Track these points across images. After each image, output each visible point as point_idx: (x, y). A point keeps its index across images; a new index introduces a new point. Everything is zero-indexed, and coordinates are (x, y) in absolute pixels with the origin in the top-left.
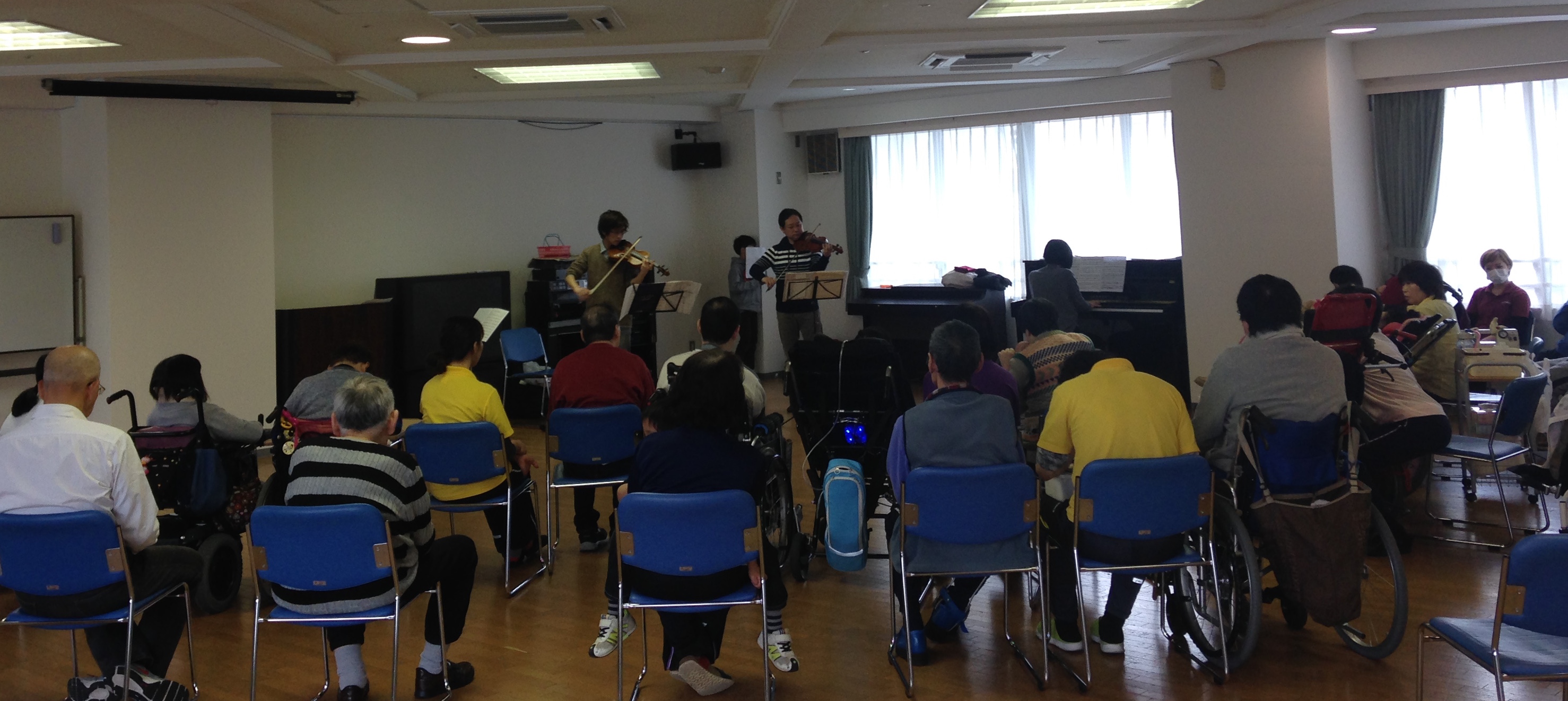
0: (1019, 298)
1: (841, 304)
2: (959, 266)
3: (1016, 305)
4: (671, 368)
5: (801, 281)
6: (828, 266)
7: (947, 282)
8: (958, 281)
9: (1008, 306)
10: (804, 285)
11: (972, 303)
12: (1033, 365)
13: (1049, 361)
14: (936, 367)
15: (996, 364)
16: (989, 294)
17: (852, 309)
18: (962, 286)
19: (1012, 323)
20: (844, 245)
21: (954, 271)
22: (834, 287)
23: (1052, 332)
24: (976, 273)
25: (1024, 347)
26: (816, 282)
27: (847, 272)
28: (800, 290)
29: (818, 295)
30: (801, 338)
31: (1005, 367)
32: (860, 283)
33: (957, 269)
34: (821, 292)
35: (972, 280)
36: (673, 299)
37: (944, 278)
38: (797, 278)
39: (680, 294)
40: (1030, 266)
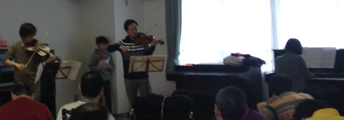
0: (270, 72)
1: (163, 74)
2: (234, 52)
3: (268, 76)
4: (65, 112)
5: (139, 61)
6: (155, 52)
7: (226, 62)
8: (232, 62)
9: (263, 76)
10: (141, 63)
11: (241, 75)
12: (277, 112)
13: (287, 110)
14: (219, 113)
15: (256, 111)
16: (251, 69)
17: (169, 77)
18: (234, 64)
19: (266, 87)
20: (165, 40)
21: (231, 56)
22: (158, 65)
23: (289, 92)
24: (244, 57)
25: (272, 102)
26: (148, 62)
27: (166, 56)
28: (138, 66)
29: (149, 70)
30: (139, 95)
31: (261, 113)
32: (174, 63)
33: (232, 54)
34: (151, 68)
35: (241, 61)
36: (65, 71)
37: (225, 60)
38: (137, 59)
39: (69, 69)
40: (277, 53)
